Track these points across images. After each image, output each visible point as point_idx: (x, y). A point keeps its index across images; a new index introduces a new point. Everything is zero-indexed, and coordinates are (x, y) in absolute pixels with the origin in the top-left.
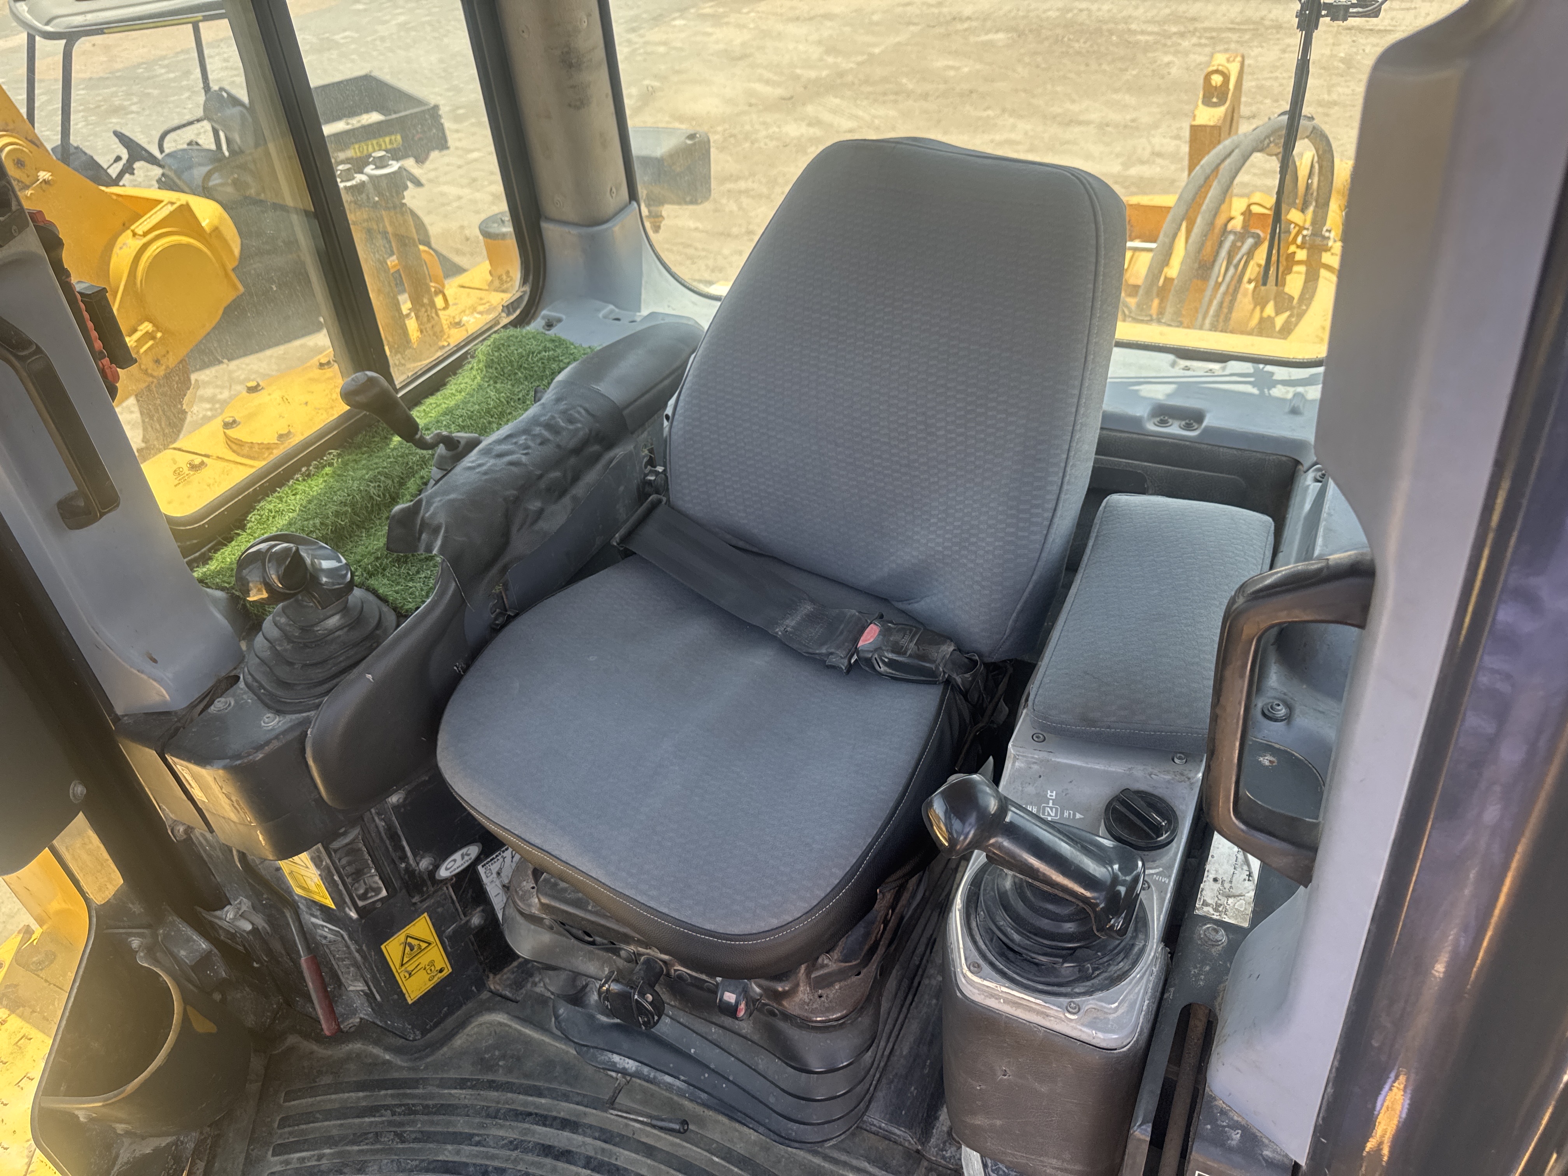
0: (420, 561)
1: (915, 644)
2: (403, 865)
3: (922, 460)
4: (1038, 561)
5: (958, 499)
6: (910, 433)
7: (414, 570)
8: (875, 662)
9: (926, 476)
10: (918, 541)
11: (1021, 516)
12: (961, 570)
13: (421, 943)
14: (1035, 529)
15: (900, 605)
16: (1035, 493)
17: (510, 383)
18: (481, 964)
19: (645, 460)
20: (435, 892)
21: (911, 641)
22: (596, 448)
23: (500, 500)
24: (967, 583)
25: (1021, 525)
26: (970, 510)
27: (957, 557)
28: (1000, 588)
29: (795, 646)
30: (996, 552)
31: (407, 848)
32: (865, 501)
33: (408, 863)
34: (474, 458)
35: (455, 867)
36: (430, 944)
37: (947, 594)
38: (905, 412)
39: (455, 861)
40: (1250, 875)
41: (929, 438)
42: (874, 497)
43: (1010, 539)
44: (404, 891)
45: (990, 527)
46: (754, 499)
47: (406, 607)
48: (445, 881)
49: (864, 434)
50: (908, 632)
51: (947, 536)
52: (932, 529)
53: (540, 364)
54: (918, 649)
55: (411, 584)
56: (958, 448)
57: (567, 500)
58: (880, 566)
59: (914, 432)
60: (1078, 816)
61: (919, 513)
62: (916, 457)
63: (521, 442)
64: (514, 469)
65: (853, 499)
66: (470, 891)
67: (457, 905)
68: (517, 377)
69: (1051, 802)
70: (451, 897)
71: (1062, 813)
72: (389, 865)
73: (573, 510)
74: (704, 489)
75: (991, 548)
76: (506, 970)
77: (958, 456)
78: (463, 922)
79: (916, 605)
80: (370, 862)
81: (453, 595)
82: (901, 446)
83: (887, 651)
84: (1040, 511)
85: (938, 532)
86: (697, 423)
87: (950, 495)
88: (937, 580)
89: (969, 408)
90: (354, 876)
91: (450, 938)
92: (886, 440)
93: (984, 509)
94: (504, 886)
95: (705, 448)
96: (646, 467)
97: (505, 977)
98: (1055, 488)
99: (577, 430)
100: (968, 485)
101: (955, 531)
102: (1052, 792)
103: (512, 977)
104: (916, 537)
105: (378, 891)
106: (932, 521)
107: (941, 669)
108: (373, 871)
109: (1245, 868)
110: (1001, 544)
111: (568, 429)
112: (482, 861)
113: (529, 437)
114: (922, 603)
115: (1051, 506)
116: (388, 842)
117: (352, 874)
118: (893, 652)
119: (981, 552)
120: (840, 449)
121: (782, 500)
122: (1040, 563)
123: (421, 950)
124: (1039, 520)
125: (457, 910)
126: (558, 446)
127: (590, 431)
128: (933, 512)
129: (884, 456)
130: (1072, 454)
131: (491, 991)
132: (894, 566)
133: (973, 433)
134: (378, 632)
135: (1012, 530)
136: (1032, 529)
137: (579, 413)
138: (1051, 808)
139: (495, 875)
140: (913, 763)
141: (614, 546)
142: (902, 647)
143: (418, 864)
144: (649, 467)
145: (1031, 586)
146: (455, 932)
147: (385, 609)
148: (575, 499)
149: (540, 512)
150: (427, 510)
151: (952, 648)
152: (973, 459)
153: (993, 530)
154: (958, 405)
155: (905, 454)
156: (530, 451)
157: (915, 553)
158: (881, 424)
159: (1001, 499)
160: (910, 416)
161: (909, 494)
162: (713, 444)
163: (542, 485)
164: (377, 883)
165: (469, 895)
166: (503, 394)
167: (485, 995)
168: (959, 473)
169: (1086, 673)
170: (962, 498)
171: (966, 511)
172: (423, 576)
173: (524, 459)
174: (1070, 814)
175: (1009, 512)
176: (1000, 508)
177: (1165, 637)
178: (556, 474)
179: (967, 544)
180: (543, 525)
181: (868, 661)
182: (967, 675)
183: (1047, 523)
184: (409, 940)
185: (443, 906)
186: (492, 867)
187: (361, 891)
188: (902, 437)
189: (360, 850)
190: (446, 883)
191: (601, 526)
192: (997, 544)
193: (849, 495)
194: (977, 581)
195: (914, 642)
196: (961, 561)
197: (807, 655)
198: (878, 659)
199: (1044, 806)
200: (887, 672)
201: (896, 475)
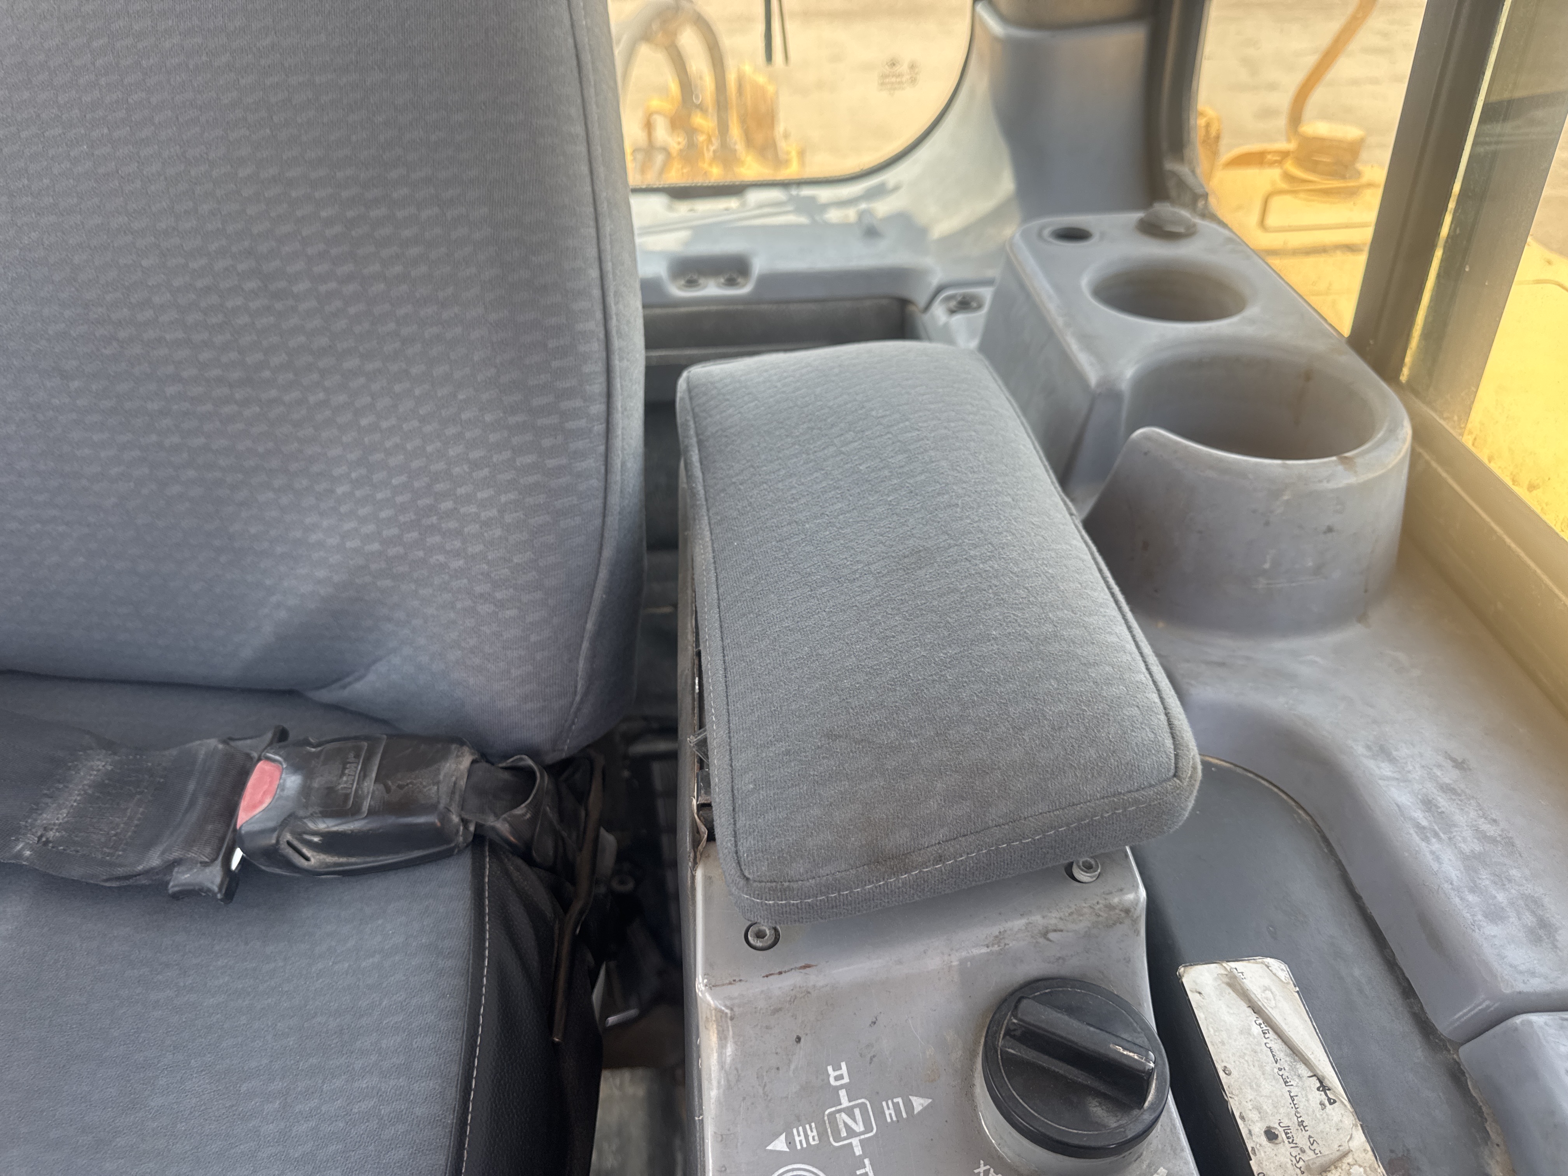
1: (377, 780)
3: (275, 361)
4: (604, 516)
5: (384, 425)
6: (230, 304)
8: (290, 852)
9: (296, 395)
10: (321, 544)
11: (541, 422)
12: (437, 581)
14: (580, 444)
15: (325, 695)
16: (555, 364)
21: (364, 775)
24: (459, 605)
25: (547, 442)
26: (418, 442)
27: (421, 554)
28: (539, 595)
29: (76, 872)
30: (508, 518)
32: (176, 489)
37: (422, 641)
38: (203, 261)
40: (1323, 1087)
41: (279, 306)
42: (191, 473)
43: (531, 479)
45: (476, 465)
49: (122, 334)
50: (352, 756)
51: (383, 515)
52: (343, 509)
54: (388, 790)
56: (352, 310)
58: (253, 624)
59: (239, 301)
60: (919, 1103)
61: (305, 482)
62: (259, 356)
65: (145, 491)
69: (843, 1093)
71: (880, 1114)
75: (493, 512)
77: (357, 329)
79: (359, 685)
82: (219, 339)
83: (312, 817)
84: (578, 403)
85: (361, 512)
87: (363, 422)
88: (389, 619)
89: (350, 214)
92: (180, 335)
93: (451, 431)
98: (596, 347)
100: (397, 388)
101: (399, 499)
102: (837, 1068)
104: (313, 538)
106: (340, 490)
107: (455, 819)
109: (1303, 1070)
110: (512, 496)
114: (372, 677)
115: (597, 387)
118: (326, 814)
119: (472, 528)
120: (75, 384)
122: (609, 519)
124: (582, 423)
128: (337, 472)
129: (185, 374)
130: (608, 266)
132: (283, 614)
133: (376, 267)
135: (529, 459)
136: (573, 446)
138: (849, 1111)
140: (452, 1094)
142: (347, 796)
145: (603, 574)
151: (466, 761)
152: (392, 326)
153: (486, 471)
154: (324, 214)
155: (233, 355)
157: (321, 573)
158: (156, 300)
159: (485, 397)
160: (220, 265)
161: (270, 445)
168: (369, 367)
169: (831, 735)
170: (393, 421)
171: (409, 447)
174: (896, 1106)
175: (512, 420)
176: (488, 418)
177: (957, 597)
179: (434, 519)
181: (272, 854)
182: (519, 811)
183: (600, 428)
188: (213, 320)
192: (503, 499)
193: (132, 484)
194: (481, 595)
195: (374, 775)
196: (432, 560)
197: (114, 884)
198: (296, 843)
199: (830, 1114)
200: (328, 865)
201: (227, 410)
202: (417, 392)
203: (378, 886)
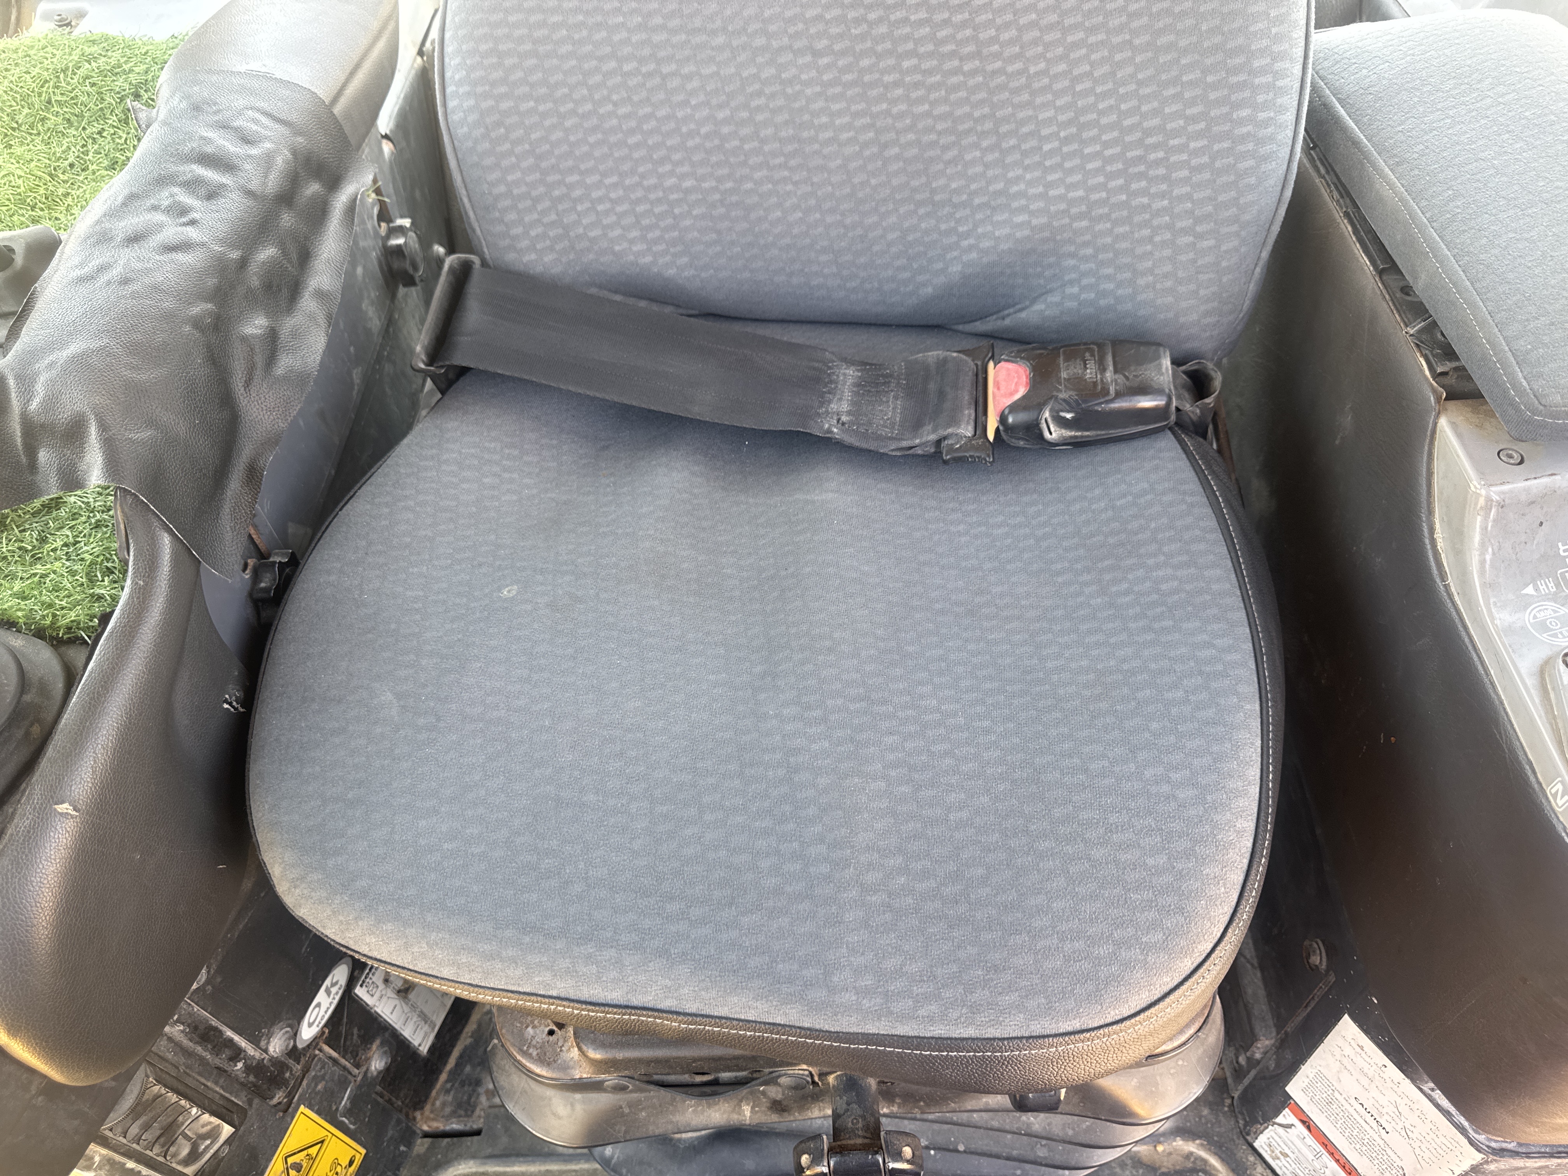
0: (34, 515)
1: (1116, 371)
2: (240, 1065)
3: (1005, 36)
7: (30, 538)
8: (1044, 426)
9: (1018, 66)
10: (1022, 194)
12: (1137, 219)
13: (310, 1151)
15: (979, 326)
17: (38, 140)
18: (401, 1111)
19: (376, 211)
20: (306, 1071)
21: (1103, 369)
22: (313, 188)
23: (187, 328)
24: (1157, 239)
25: (1260, 98)
26: (1133, 103)
27: (1124, 197)
29: (872, 446)
31: (237, 1038)
32: (894, 151)
33: (247, 1058)
34: (76, 260)
35: (322, 1013)
36: (322, 1142)
37: (1108, 271)
39: (319, 1005)
42: (911, 136)
43: (1244, 130)
44: (256, 1101)
45: (1192, 120)
46: (657, 210)
47: (63, 622)
48: (314, 1043)
50: (1087, 355)
51: (1090, 166)
52: (1049, 163)
53: (88, 89)
54: (1127, 378)
55: (39, 569)
57: (308, 303)
58: (940, 265)
61: (1013, 142)
62: (993, 32)
63: (166, 203)
64: (181, 257)
66: (355, 1031)
67: (343, 1061)
68: (49, 124)
70: (330, 1058)
72: (216, 1083)
73: (329, 317)
74: (553, 217)
75: (1204, 159)
76: (434, 1093)
78: (359, 1079)
79: (1023, 315)
80: (183, 1102)
81: (176, 562)
82: (958, 18)
85: (1068, 165)
86: (503, 89)
87: (1079, 88)
88: (1073, 255)
90: (162, 1140)
91: (348, 1113)
92: (923, 15)
94: (399, 992)
95: (533, 136)
96: (380, 226)
97: (438, 1103)
99: (268, 159)
100: (1118, 57)
101: (1108, 152)
103: (450, 1098)
104: (1015, 189)
105: (213, 1134)
106: (1047, 147)
107: (1174, 402)
108: (194, 1110)
110: (1225, 144)
111: (250, 156)
112: (358, 979)
113: (176, 190)
114: (1039, 307)
116: (199, 1049)
117: (159, 1138)
119: (1181, 174)
120: (825, 60)
121: (717, 196)
123: (311, 1159)
125: (345, 1068)
126: (250, 193)
127: (294, 153)
128: (1046, 131)
129: (922, 50)
131: (426, 1135)
132: (974, 255)
134: (27, 698)
135: (1245, 113)
136: (1279, 101)
137: (255, 121)
139: (382, 986)
141: (420, 371)
142: (1095, 384)
143: (266, 1051)
144: (383, 225)
146: (353, 1100)
147: (17, 642)
148: (320, 295)
149: (272, 336)
150: (27, 391)
151: (1169, 361)
153: (1202, 125)
156: (194, 215)
157: (1020, 219)
161: (986, 110)
162: (547, 123)
163: (254, 278)
164: (210, 1123)
165: (355, 1037)
166: (33, 164)
167: (421, 1146)
168: (1092, 39)
170: (1110, 85)
171: (1124, 107)
172: (59, 543)
173: (192, 233)
178: (267, 253)
179: (1142, 168)
180: (285, 363)
184: (290, 1160)
185: (323, 1078)
186: (374, 979)
187: (185, 1152)
189: (158, 1096)
190: (317, 1044)
191: (352, 349)
192: (1216, 147)
193: (857, 148)
194: (1182, 230)
195: (1111, 368)
196: (1133, 203)
197: (898, 454)
198: (1049, 420)
199: (1561, 574)
200: (1065, 438)
201: (954, 80)
202: (1138, 59)
203: (1102, 455)
